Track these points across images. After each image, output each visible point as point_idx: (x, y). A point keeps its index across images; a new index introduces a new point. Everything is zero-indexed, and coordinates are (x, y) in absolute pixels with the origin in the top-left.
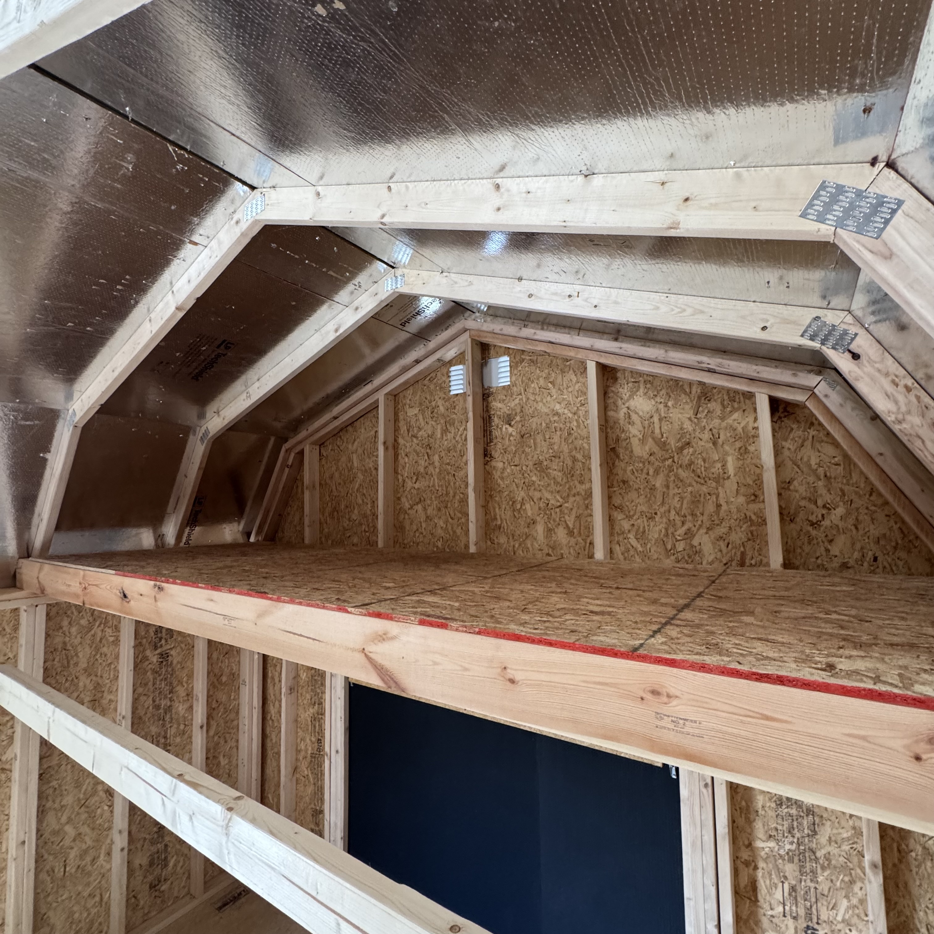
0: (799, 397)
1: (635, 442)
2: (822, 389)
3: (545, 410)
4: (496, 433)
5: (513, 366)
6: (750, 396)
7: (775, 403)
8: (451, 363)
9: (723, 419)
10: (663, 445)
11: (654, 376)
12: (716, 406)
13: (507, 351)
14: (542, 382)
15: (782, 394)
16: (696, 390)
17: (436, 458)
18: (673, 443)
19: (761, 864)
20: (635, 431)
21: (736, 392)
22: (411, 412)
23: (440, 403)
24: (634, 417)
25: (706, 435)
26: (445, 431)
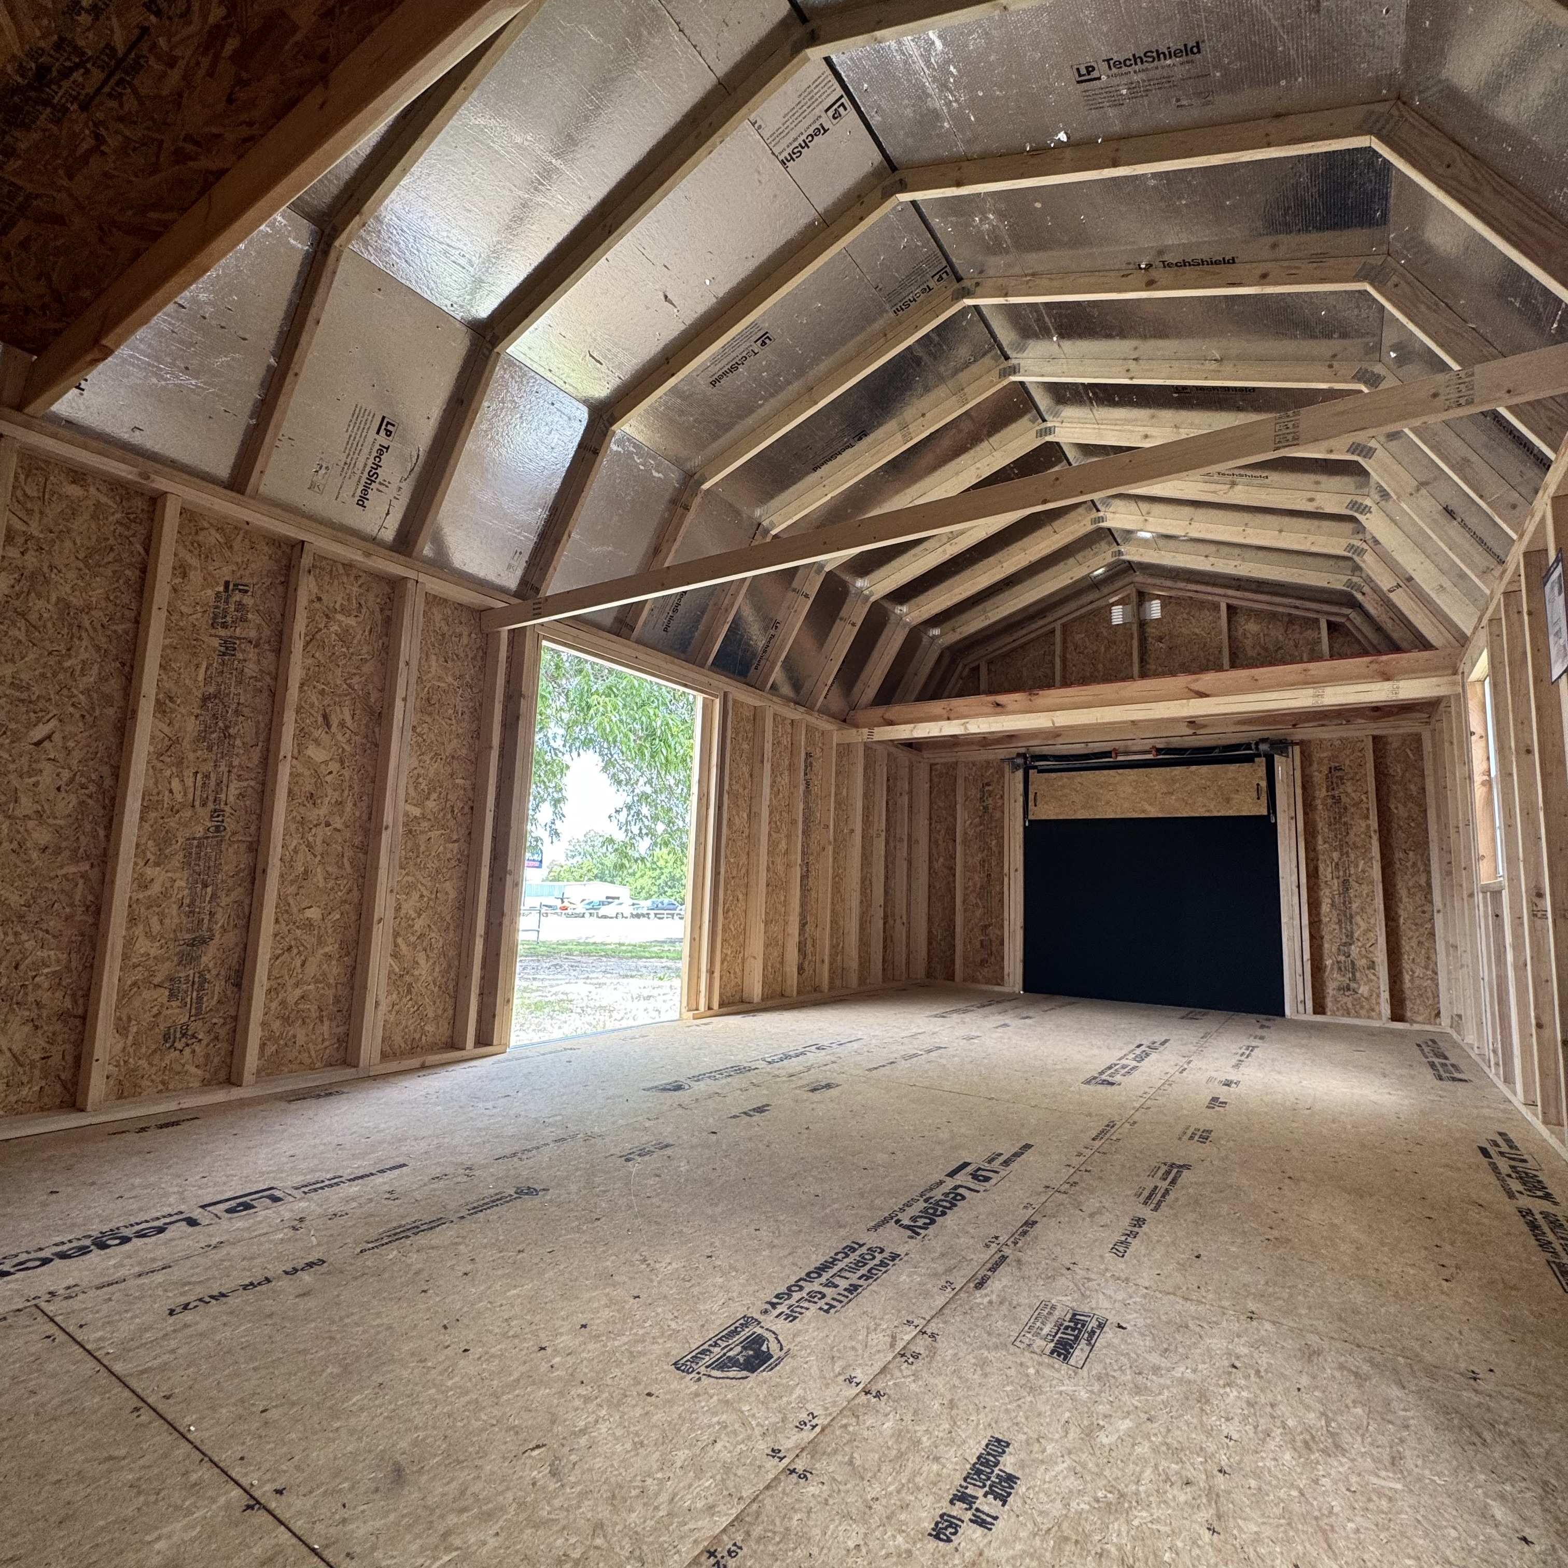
0: (1343, 620)
1: (1248, 649)
2: (1353, 615)
3: (1187, 632)
4: (1150, 647)
5: (1163, 607)
6: (1317, 620)
7: (1330, 624)
8: (1113, 604)
9: (1301, 633)
10: (1266, 649)
11: (1262, 611)
12: (1297, 627)
13: (1158, 597)
14: (1185, 616)
15: (1332, 619)
16: (1286, 619)
17: (1100, 666)
18: (1271, 647)
19: (1321, 857)
20: (1249, 642)
21: (1309, 619)
22: (1078, 637)
23: (1104, 630)
24: (1248, 635)
25: (1292, 643)
26: (1107, 649)
